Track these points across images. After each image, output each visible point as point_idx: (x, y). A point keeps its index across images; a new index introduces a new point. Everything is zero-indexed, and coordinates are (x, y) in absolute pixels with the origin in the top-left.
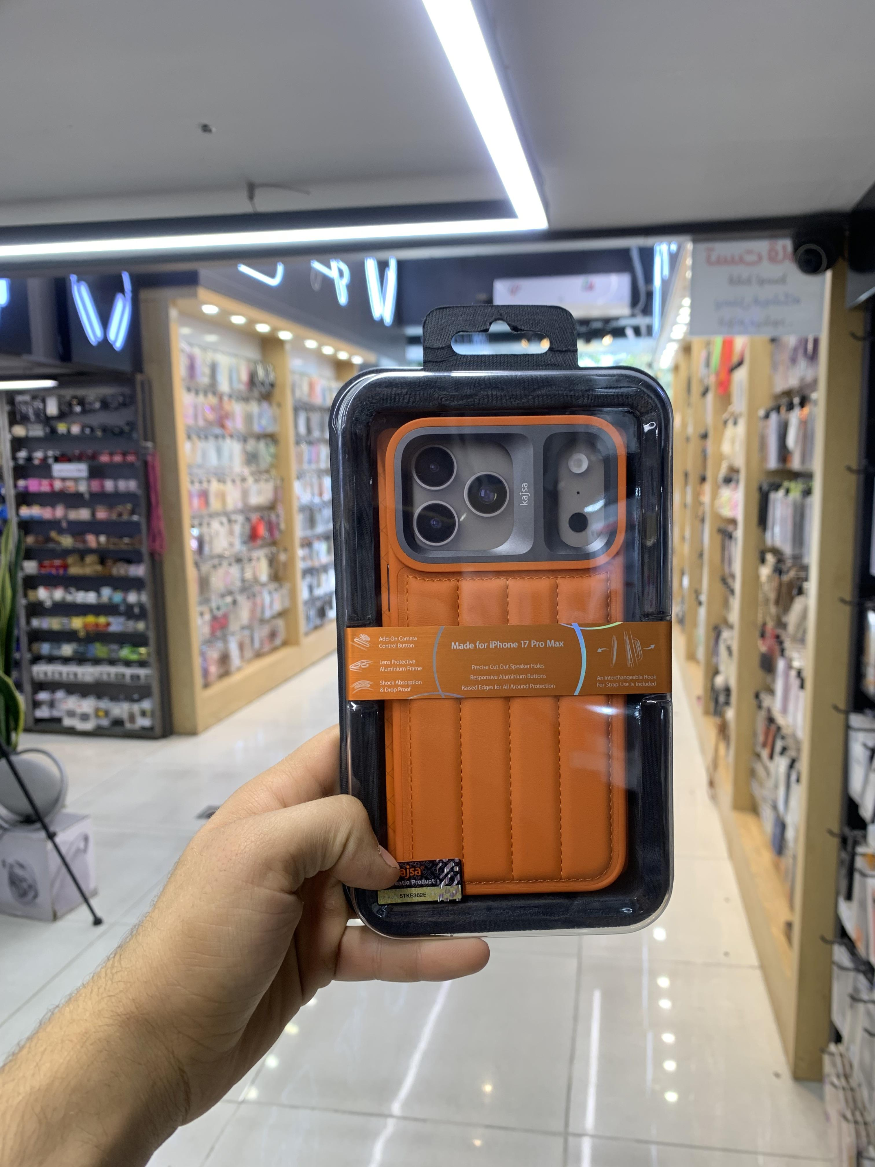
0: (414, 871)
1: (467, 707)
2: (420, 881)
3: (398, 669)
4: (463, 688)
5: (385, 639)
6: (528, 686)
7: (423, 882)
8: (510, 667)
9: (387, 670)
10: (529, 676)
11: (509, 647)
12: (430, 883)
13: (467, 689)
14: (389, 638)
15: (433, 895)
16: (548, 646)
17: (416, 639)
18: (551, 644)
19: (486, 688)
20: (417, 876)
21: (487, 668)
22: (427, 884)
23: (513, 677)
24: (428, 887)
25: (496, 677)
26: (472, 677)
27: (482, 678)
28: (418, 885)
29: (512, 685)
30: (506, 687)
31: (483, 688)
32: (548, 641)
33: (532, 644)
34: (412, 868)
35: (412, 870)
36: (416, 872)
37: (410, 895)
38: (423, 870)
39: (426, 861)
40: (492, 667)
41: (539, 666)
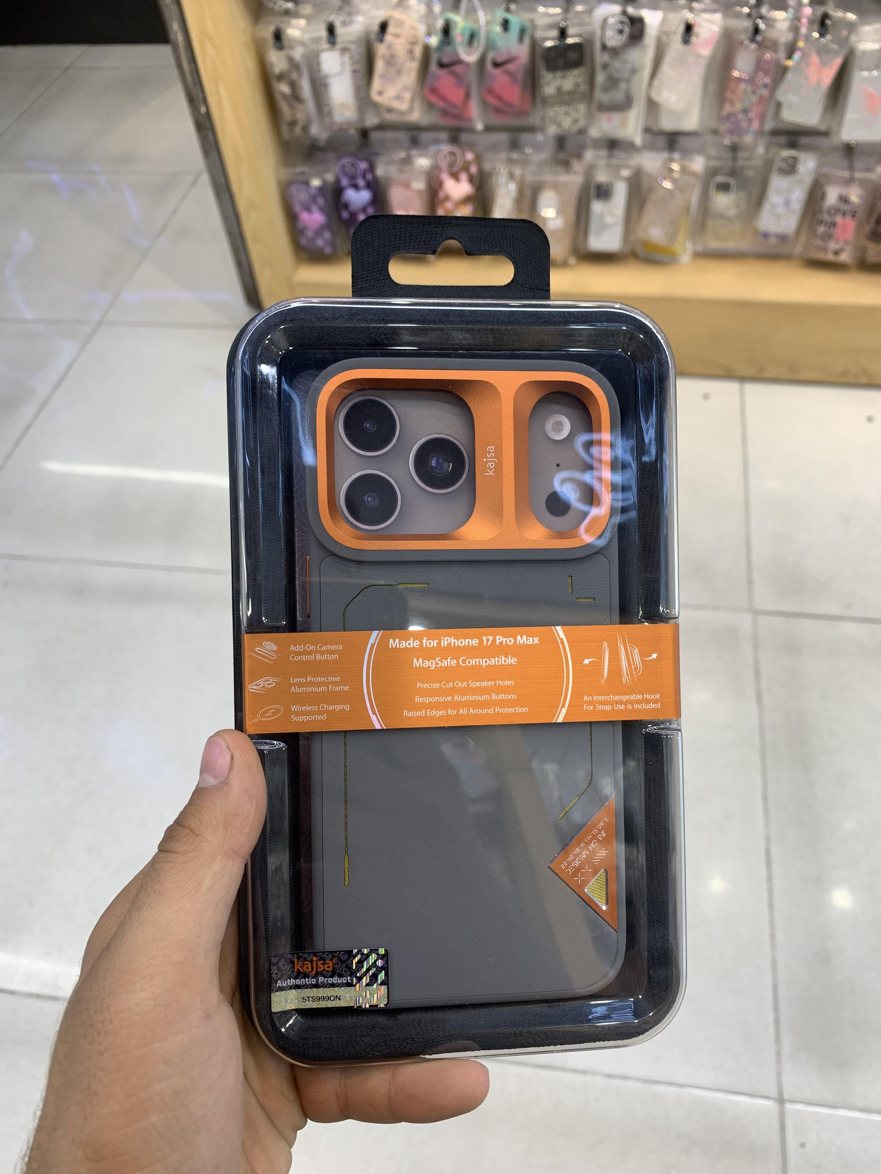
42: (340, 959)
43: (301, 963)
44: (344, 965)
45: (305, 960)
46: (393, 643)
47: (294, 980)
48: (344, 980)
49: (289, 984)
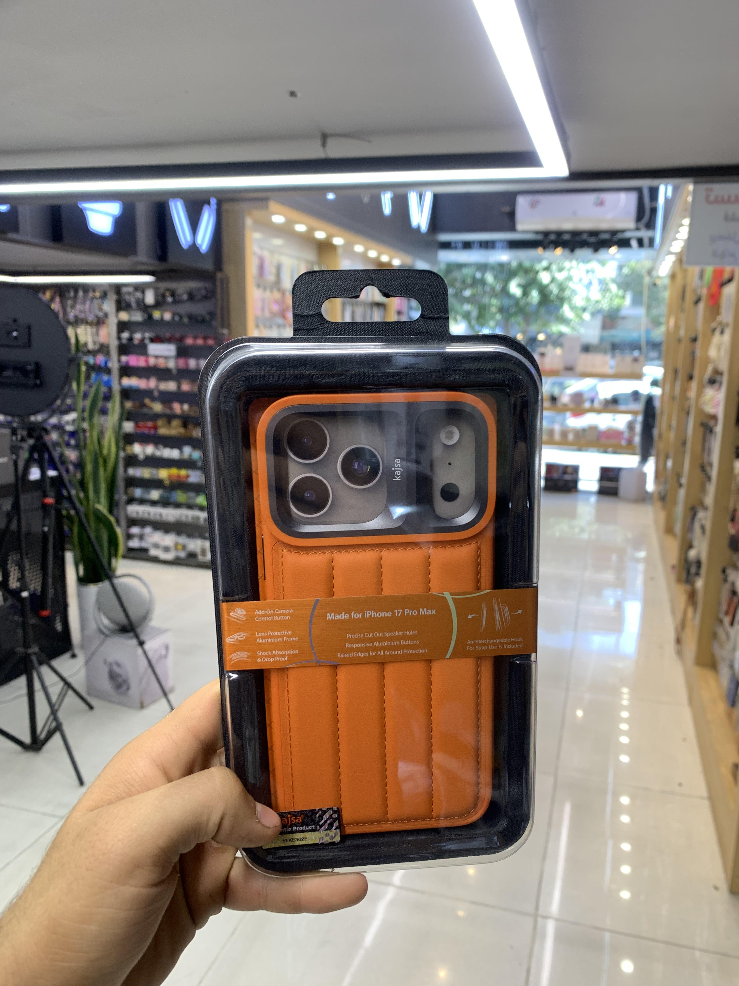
0: (296, 819)
1: (343, 674)
2: (301, 827)
3: (274, 640)
4: (339, 655)
5: (261, 612)
6: (401, 651)
7: (304, 828)
8: (384, 635)
9: (264, 641)
10: (402, 642)
11: (383, 616)
12: (310, 829)
13: (343, 656)
14: (265, 611)
15: (313, 838)
16: (420, 614)
17: (292, 611)
18: (423, 612)
19: (362, 655)
20: (298, 823)
21: (362, 636)
22: (308, 830)
23: (387, 644)
24: (309, 832)
25: (370, 645)
26: (348, 645)
27: (357, 645)
28: (299, 830)
29: (386, 651)
30: (381, 653)
31: (358, 655)
32: (421, 610)
33: (406, 613)
34: (293, 816)
35: (294, 819)
36: (297, 820)
37: (292, 840)
38: (304, 818)
39: (306, 811)
40: (367, 635)
41: (412, 633)
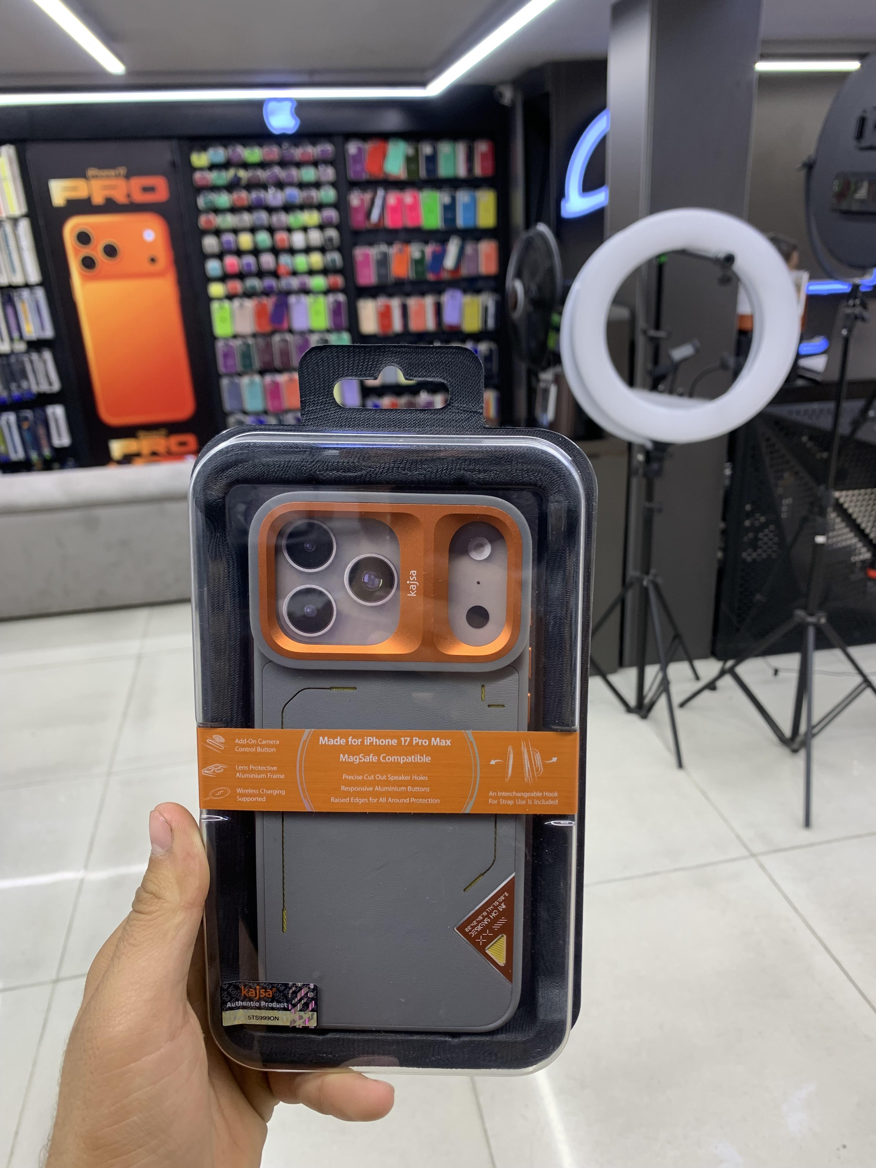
42: (278, 989)
43: (247, 990)
44: (281, 994)
45: (250, 987)
46: (323, 741)
47: (241, 1003)
48: (281, 1005)
49: (237, 1005)
